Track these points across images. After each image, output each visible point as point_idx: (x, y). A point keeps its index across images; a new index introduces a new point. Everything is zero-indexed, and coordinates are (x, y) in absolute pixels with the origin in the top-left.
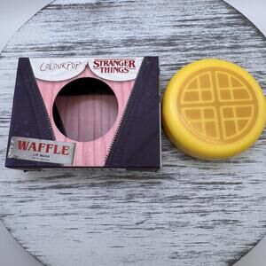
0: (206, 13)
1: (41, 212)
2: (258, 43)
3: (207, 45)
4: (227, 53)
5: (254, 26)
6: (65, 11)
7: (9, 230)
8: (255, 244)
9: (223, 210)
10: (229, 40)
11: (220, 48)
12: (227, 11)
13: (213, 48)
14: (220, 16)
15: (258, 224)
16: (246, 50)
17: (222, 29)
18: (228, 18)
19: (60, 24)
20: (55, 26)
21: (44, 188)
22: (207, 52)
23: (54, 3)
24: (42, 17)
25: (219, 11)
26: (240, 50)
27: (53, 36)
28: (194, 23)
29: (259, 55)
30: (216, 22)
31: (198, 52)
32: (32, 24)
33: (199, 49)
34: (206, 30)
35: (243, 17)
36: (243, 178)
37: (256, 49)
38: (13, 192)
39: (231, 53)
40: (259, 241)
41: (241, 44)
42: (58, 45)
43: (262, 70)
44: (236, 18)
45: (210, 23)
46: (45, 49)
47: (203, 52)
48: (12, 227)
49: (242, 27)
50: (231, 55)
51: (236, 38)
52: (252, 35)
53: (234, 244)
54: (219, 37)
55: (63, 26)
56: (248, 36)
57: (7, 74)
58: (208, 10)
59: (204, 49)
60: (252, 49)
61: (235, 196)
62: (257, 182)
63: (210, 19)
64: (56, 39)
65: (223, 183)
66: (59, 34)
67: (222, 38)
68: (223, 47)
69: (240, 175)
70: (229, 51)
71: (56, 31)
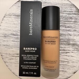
0: (69, 9)
1: (15, 63)
3: (67, 20)
7: (7, 66)
10: (74, 19)
13: (68, 21)
14: (73, 11)
15: (71, 73)
17: (72, 15)
18: (75, 12)
22: (67, 22)
25: (73, 9)
26: (77, 23)
28: (64, 12)
31: (64, 22)
33: (64, 21)
34: (68, 15)
36: (70, 60)
39: (74, 24)
40: (71, 77)
41: (77, 21)
45: (69, 13)
47: (65, 22)
48: (8, 65)
50: (73, 24)
53: (64, 76)
54: (71, 18)
57: (6, 23)
59: (66, 21)
61: (67, 65)
62: (73, 62)
67: (72, 18)
68: (72, 21)
69: (69, 60)
70: (73, 23)
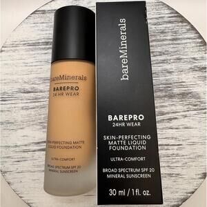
2: (192, 36)
4: (169, 44)
5: (189, 23)
6: (48, 15)
8: (193, 193)
9: (169, 166)
11: (163, 40)
12: (168, 11)
16: (184, 41)
19: (45, 25)
20: (41, 26)
21: (34, 151)
23: (40, 9)
24: (31, 20)
27: (40, 34)
29: (194, 45)
30: (160, 20)
32: (24, 25)
35: (181, 16)
37: (191, 41)
38: (12, 154)
42: (43, 41)
43: (195, 56)
44: (175, 17)
46: (34, 44)
49: (180, 24)
51: (176, 32)
52: (188, 30)
55: (47, 27)
56: (184, 30)
58: (154, 11)
60: (188, 41)
63: (156, 18)
64: (42, 37)
65: (168, 145)
66: (44, 32)
71: (42, 30)
